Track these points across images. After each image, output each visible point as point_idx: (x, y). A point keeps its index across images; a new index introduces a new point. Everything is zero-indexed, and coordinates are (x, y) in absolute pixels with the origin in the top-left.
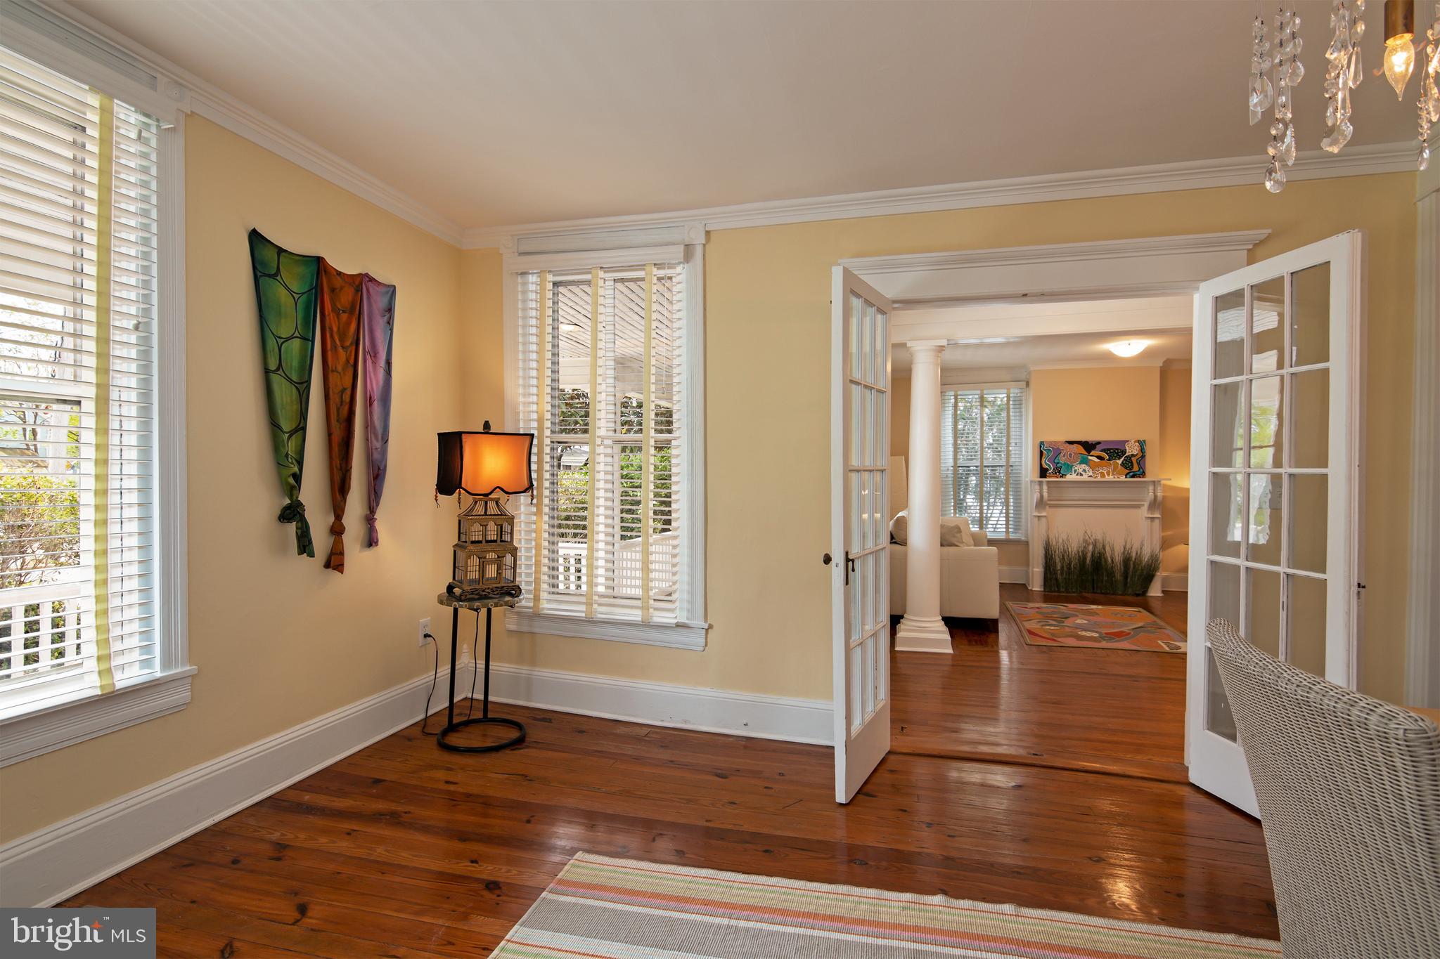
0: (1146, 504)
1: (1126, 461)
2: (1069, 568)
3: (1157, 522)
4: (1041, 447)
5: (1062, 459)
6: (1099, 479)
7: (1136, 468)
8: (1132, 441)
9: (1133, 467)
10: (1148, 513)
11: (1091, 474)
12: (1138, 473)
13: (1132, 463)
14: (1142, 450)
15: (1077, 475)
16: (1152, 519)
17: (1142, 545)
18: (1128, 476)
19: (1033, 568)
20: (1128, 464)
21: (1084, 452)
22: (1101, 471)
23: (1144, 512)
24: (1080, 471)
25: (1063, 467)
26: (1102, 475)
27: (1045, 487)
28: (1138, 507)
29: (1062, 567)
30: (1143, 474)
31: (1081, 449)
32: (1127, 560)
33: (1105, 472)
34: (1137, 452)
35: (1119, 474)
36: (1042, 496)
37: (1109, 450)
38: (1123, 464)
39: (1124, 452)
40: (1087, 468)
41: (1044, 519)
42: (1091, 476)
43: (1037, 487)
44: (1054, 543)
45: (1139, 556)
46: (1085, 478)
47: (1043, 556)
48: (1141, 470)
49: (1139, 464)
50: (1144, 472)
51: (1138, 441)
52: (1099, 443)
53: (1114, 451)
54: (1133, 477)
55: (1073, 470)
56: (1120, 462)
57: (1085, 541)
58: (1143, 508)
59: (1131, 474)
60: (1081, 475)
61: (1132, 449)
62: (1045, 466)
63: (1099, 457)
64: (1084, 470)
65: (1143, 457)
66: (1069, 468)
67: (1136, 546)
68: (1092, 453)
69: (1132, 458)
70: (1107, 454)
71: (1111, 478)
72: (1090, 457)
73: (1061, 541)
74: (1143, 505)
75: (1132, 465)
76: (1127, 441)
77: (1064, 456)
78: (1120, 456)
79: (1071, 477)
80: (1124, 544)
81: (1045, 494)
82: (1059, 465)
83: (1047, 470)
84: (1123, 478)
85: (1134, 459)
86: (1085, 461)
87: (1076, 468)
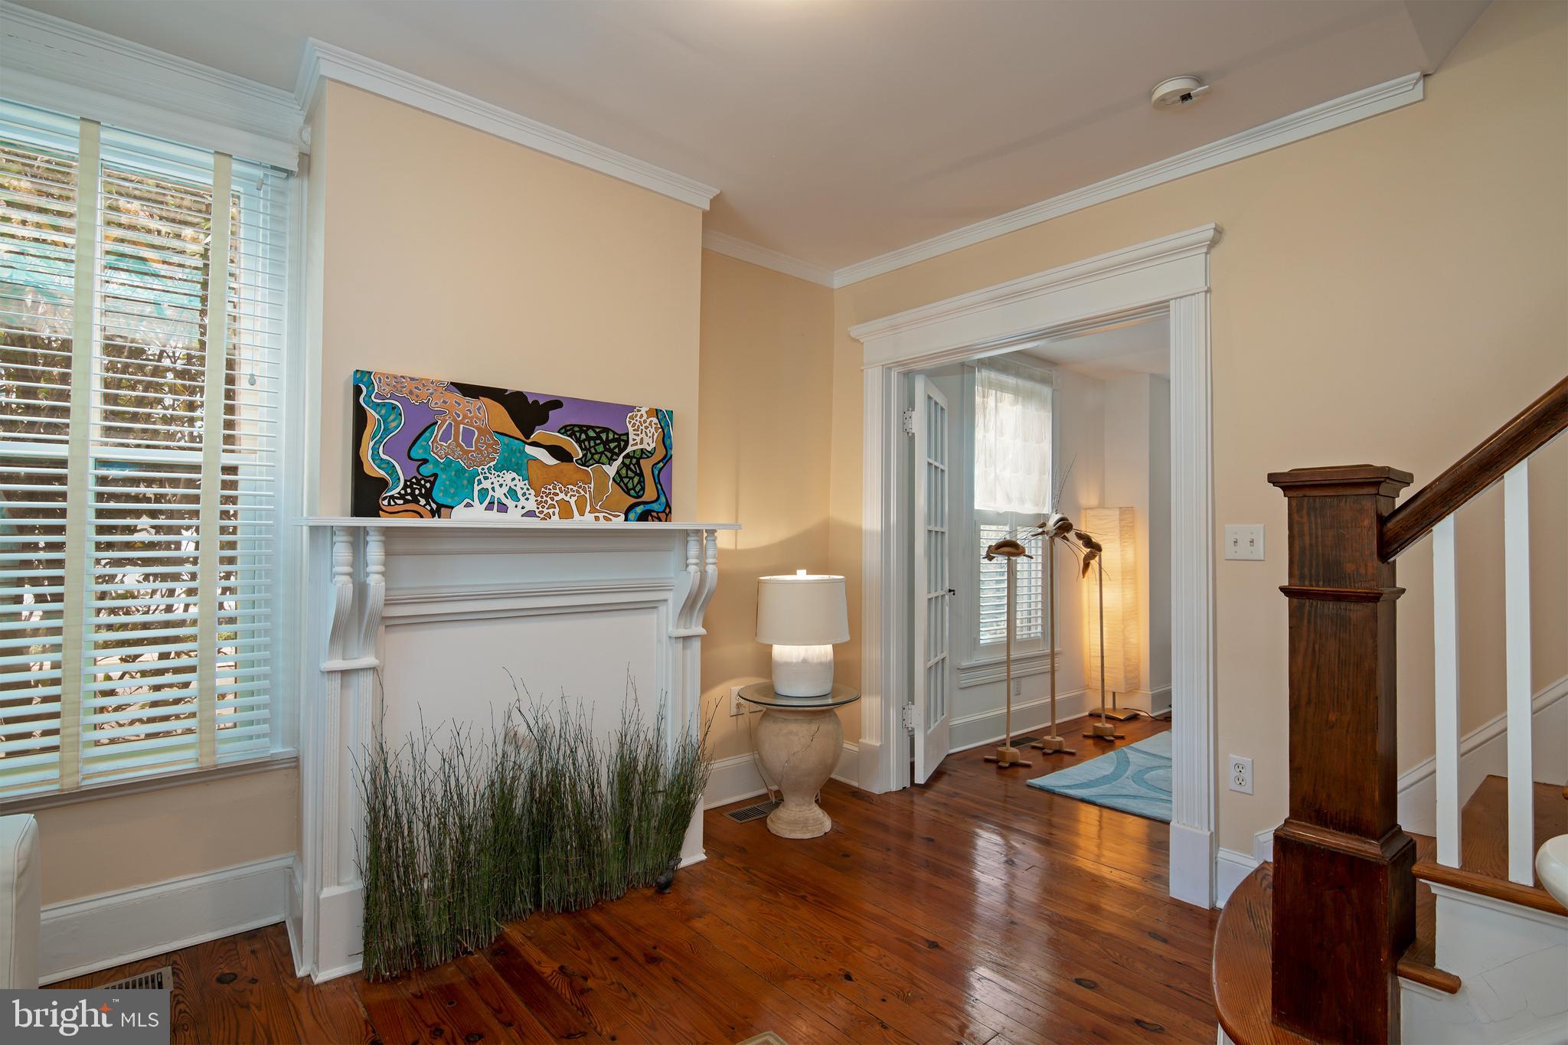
0: (675, 600)
1: (628, 467)
2: (461, 860)
3: (697, 645)
4: (358, 391)
5: (437, 449)
6: (556, 522)
7: (650, 493)
8: (644, 411)
9: (643, 489)
10: (678, 626)
11: (531, 505)
12: (655, 507)
13: (641, 475)
14: (665, 440)
15: (490, 507)
16: (686, 639)
17: (661, 718)
18: (632, 515)
19: (319, 883)
20: (631, 479)
21: (518, 434)
22: (562, 496)
23: (666, 621)
24: (499, 494)
25: (442, 476)
26: (566, 512)
27: (375, 551)
28: (651, 606)
29: (439, 859)
30: (666, 513)
31: (500, 417)
32: (626, 773)
33: (572, 501)
34: (653, 445)
35: (610, 508)
36: (361, 591)
37: (584, 429)
38: (619, 479)
39: (622, 440)
40: (520, 485)
41: (367, 682)
42: (530, 514)
43: (342, 552)
44: (407, 771)
45: (655, 751)
46: (513, 518)
47: (363, 832)
48: (663, 499)
49: (657, 482)
50: (668, 505)
51: (657, 412)
52: (556, 404)
53: (598, 437)
54: (643, 517)
55: (477, 488)
56: (611, 470)
57: (511, 738)
58: (662, 608)
59: (639, 509)
60: (503, 508)
61: (643, 438)
62: (373, 470)
63: (557, 452)
64: (512, 493)
65: (667, 459)
66: (465, 483)
67: (649, 722)
68: (538, 434)
69: (642, 461)
70: (578, 441)
71: (585, 521)
72: (529, 450)
73: (434, 762)
74: (665, 600)
75: (642, 482)
76: (632, 409)
77: (445, 437)
78: (611, 451)
79: (467, 515)
80: (619, 727)
81: (375, 582)
82: (427, 470)
83: (382, 484)
84: (618, 522)
85: (646, 465)
86: (515, 463)
87: (486, 484)
